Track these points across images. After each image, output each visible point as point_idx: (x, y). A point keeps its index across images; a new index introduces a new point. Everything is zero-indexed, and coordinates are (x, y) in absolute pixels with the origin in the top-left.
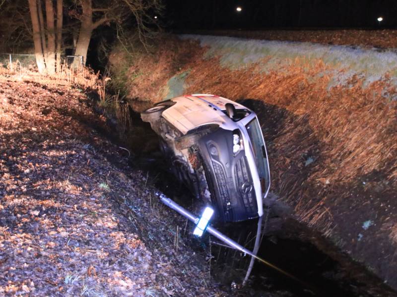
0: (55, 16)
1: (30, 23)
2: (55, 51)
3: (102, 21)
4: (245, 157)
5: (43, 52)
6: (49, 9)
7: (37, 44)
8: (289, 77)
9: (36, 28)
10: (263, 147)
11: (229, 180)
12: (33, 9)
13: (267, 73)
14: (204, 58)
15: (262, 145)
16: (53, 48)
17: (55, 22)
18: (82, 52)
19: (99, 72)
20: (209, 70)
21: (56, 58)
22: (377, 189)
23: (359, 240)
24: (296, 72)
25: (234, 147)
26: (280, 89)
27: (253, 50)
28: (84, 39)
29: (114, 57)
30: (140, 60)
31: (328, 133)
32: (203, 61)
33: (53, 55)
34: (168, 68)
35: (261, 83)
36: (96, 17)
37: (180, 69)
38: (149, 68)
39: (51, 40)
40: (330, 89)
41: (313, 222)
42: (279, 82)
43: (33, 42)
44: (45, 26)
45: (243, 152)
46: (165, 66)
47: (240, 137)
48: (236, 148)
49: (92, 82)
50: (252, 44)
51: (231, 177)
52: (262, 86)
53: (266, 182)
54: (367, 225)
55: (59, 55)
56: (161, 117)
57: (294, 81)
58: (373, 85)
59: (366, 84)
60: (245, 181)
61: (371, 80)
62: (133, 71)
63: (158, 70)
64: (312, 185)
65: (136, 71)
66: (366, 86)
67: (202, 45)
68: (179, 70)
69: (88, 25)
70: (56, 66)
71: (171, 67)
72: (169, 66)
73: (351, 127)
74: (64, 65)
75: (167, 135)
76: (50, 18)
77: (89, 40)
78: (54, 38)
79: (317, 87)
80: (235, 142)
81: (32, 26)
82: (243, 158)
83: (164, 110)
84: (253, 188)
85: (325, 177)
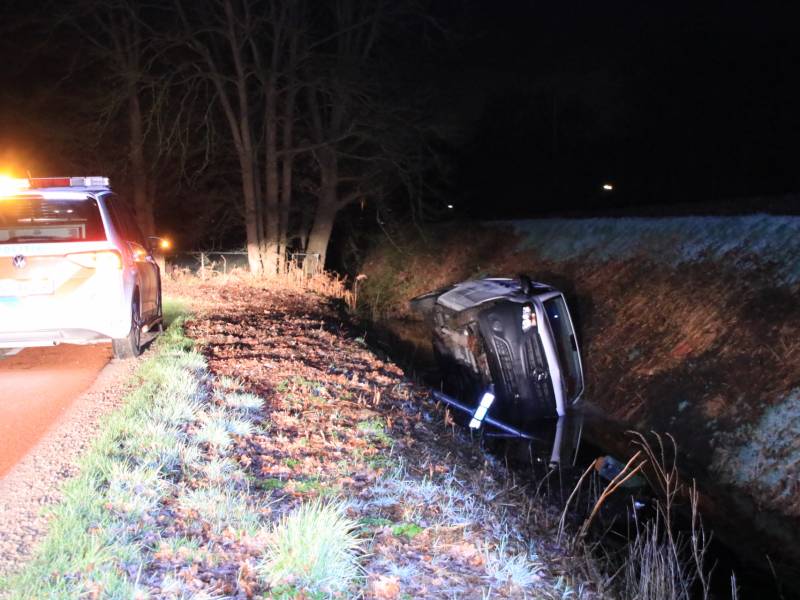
0: (281, 187)
1: (241, 199)
2: (279, 240)
3: (351, 197)
4: (538, 336)
5: (259, 243)
6: (272, 176)
7: (251, 232)
9: (250, 204)
10: (572, 336)
11: (516, 363)
12: (247, 178)
13: (605, 259)
14: (517, 251)
15: (570, 334)
16: (276, 236)
17: (280, 196)
18: (318, 249)
19: (346, 277)
21: (278, 252)
22: (702, 369)
23: (672, 423)
24: (643, 252)
25: (524, 323)
27: (591, 230)
28: (322, 226)
29: (371, 267)
31: (664, 320)
32: (516, 254)
33: (274, 248)
34: (459, 268)
36: (342, 190)
38: (429, 272)
39: (273, 224)
40: (676, 266)
41: (627, 418)
43: (245, 227)
44: (264, 201)
45: (534, 329)
46: (454, 266)
47: (533, 311)
48: (527, 324)
49: (336, 288)
51: (519, 359)
52: (594, 277)
53: (578, 386)
54: (683, 405)
55: (283, 249)
56: (436, 304)
57: (637, 263)
58: (727, 254)
59: (718, 254)
60: (538, 365)
61: (725, 249)
62: (402, 278)
63: (443, 274)
64: (633, 379)
65: (407, 279)
66: (719, 256)
67: (517, 232)
68: (477, 271)
69: (331, 203)
70: (278, 263)
71: (464, 267)
72: (461, 266)
73: (691, 308)
74: (291, 263)
75: (444, 330)
76: (273, 191)
78: (277, 222)
79: (661, 266)
80: (525, 316)
81: (244, 203)
82: (535, 337)
83: (440, 295)
84: (549, 376)
85: (649, 368)
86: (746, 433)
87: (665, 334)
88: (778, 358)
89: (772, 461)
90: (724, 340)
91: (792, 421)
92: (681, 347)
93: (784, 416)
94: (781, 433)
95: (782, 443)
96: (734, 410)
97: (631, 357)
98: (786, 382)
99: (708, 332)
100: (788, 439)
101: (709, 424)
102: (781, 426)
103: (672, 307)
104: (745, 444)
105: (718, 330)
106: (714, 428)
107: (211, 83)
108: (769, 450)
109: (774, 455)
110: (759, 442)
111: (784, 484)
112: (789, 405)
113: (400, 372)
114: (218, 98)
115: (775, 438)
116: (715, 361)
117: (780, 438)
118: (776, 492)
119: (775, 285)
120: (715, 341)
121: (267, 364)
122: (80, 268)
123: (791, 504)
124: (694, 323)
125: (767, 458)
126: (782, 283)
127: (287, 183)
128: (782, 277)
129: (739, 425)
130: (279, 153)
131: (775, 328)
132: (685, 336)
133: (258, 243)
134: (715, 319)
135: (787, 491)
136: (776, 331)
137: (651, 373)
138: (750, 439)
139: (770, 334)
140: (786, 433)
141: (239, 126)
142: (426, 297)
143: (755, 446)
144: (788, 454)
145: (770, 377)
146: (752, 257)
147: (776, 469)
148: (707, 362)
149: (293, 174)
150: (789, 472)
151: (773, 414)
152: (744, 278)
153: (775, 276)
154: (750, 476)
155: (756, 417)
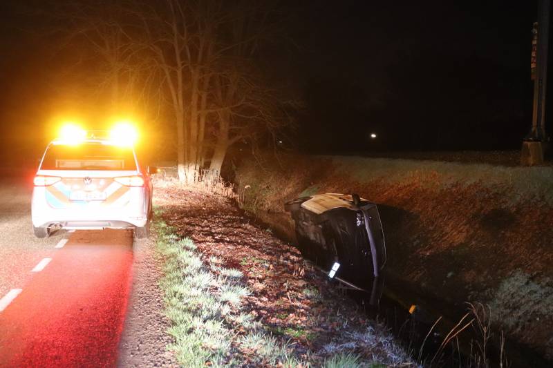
2: (196, 162)
3: (237, 138)
4: (365, 230)
6: (194, 125)
7: (180, 157)
8: (409, 186)
9: (181, 141)
13: (391, 183)
17: (198, 137)
18: (217, 167)
19: (234, 185)
20: (339, 184)
21: (195, 169)
22: (460, 253)
24: (416, 181)
25: (357, 222)
26: (400, 195)
27: (381, 166)
28: (219, 154)
30: (272, 178)
31: (433, 223)
33: (193, 167)
35: (385, 191)
36: (232, 134)
37: (312, 183)
38: (281, 184)
39: (193, 152)
40: (438, 191)
41: (415, 279)
42: (400, 190)
44: (189, 139)
46: (297, 181)
47: (362, 216)
50: (380, 162)
54: (450, 274)
57: (413, 188)
58: (469, 187)
59: (464, 186)
61: (468, 183)
63: (291, 185)
64: (417, 257)
65: (268, 187)
66: (465, 187)
68: (310, 185)
69: (225, 141)
72: (301, 181)
73: (449, 217)
77: (224, 155)
78: (196, 151)
79: (429, 191)
80: (358, 219)
83: (303, 202)
84: (371, 253)
85: (427, 250)
86: (491, 293)
87: (434, 231)
88: (506, 250)
89: (508, 311)
90: (472, 237)
91: (519, 288)
92: (445, 240)
93: (513, 285)
94: (512, 294)
95: (514, 300)
96: (482, 279)
97: (415, 243)
98: (512, 264)
99: (461, 232)
100: (518, 298)
101: (467, 287)
102: (513, 290)
103: (438, 215)
104: (491, 300)
105: (468, 231)
106: (470, 289)
107: (163, 70)
108: (506, 305)
109: (509, 307)
110: (499, 299)
111: (517, 325)
112: (515, 278)
113: (298, 252)
114: (166, 79)
115: (509, 297)
116: (467, 249)
117: (513, 297)
118: (512, 329)
119: (501, 206)
120: (467, 238)
121: (229, 247)
122: (121, 186)
123: (522, 336)
124: (452, 226)
125: (506, 309)
126: (505, 206)
127: (202, 129)
128: (505, 202)
129: (486, 288)
130: (199, 112)
131: (503, 232)
132: (447, 233)
133: (184, 164)
134: (466, 225)
135: (519, 329)
136: (504, 234)
137: (428, 254)
138: (494, 297)
139: (500, 236)
140: (515, 295)
141: (177, 95)
142: (294, 203)
143: (497, 301)
144: (518, 307)
145: (502, 261)
146: (484, 189)
147: (513, 316)
148: (463, 250)
149: (206, 124)
150: (520, 318)
151: (507, 283)
152: (482, 201)
153: (501, 201)
154: (496, 318)
155: (496, 285)
